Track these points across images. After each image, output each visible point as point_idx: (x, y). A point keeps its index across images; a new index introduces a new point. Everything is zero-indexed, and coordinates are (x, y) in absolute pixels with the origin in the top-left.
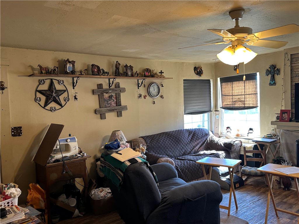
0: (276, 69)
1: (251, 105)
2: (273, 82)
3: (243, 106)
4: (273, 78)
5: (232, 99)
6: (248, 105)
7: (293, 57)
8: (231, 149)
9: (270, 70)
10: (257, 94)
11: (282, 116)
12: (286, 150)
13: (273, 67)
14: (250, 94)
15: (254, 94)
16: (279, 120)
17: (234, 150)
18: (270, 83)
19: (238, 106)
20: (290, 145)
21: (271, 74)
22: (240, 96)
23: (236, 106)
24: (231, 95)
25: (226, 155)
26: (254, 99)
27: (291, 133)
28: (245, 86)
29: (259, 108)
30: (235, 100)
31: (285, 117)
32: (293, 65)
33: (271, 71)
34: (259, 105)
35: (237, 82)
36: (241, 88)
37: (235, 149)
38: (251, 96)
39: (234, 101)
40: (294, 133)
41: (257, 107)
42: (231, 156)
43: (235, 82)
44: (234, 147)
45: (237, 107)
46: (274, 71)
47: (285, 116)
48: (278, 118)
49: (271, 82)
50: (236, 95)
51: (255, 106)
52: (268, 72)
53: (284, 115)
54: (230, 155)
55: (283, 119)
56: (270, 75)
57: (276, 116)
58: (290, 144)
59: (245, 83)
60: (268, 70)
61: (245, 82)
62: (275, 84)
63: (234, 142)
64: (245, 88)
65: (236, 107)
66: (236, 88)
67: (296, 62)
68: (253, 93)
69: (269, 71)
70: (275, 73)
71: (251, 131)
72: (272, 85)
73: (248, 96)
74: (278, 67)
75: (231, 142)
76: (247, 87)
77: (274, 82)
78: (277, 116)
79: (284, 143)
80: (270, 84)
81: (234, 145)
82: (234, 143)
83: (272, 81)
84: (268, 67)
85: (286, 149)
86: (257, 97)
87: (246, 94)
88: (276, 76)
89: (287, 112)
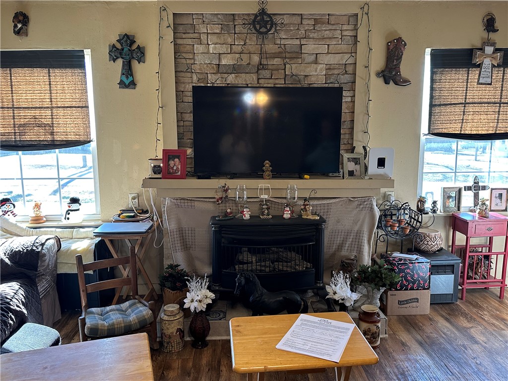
0: (134, 47)
1: (72, 137)
2: (128, 81)
3: (49, 138)
4: (128, 70)
5: (14, 119)
6: (63, 138)
7: (179, 21)
8: (35, 268)
9: (119, 46)
10: (87, 107)
11: (169, 165)
12: (179, 245)
13: (127, 40)
14: (68, 107)
15: (79, 107)
16: (159, 176)
17: (44, 270)
18: (121, 81)
19: (34, 138)
20: (187, 232)
21: (122, 58)
22: (37, 112)
23: (28, 138)
24: (8, 108)
25: (26, 291)
26: (79, 121)
27: (189, 204)
28: (50, 84)
29: (93, 145)
30: (22, 121)
31: (175, 168)
32: (179, 41)
33: (123, 50)
34: (93, 136)
35: (27, 71)
36: (38, 87)
37: (48, 265)
38: (69, 111)
39: (21, 125)
40: (196, 204)
41: (89, 142)
42: (39, 288)
43: (19, 70)
44: (45, 260)
45: (30, 143)
46: (131, 51)
47: (176, 164)
48: (156, 170)
49: (124, 79)
50: (24, 108)
51: (82, 138)
52: (115, 53)
53: (172, 163)
54: (37, 287)
55: (170, 173)
56: (120, 62)
57: (152, 165)
58: (187, 229)
59: (49, 76)
60: (114, 46)
61: (49, 73)
62: (133, 84)
63: (43, 245)
64: (50, 90)
65: (28, 143)
66: (24, 87)
67: (184, 36)
68: (74, 104)
69: (118, 49)
70: (133, 58)
71: (75, 206)
72: (127, 86)
73: (61, 112)
74: (139, 42)
75: (34, 248)
76: (57, 87)
77: (131, 79)
78: (155, 166)
79: (175, 230)
80: (122, 84)
81: (44, 255)
82: (42, 249)
83: (127, 78)
84: (114, 39)
85: (179, 242)
86: (88, 115)
87: (54, 106)
88: (135, 64)
89: (179, 156)
